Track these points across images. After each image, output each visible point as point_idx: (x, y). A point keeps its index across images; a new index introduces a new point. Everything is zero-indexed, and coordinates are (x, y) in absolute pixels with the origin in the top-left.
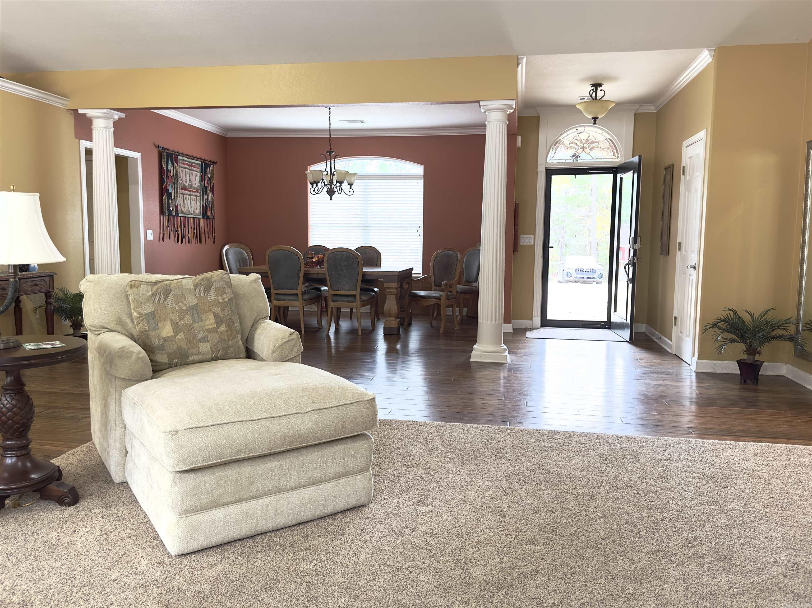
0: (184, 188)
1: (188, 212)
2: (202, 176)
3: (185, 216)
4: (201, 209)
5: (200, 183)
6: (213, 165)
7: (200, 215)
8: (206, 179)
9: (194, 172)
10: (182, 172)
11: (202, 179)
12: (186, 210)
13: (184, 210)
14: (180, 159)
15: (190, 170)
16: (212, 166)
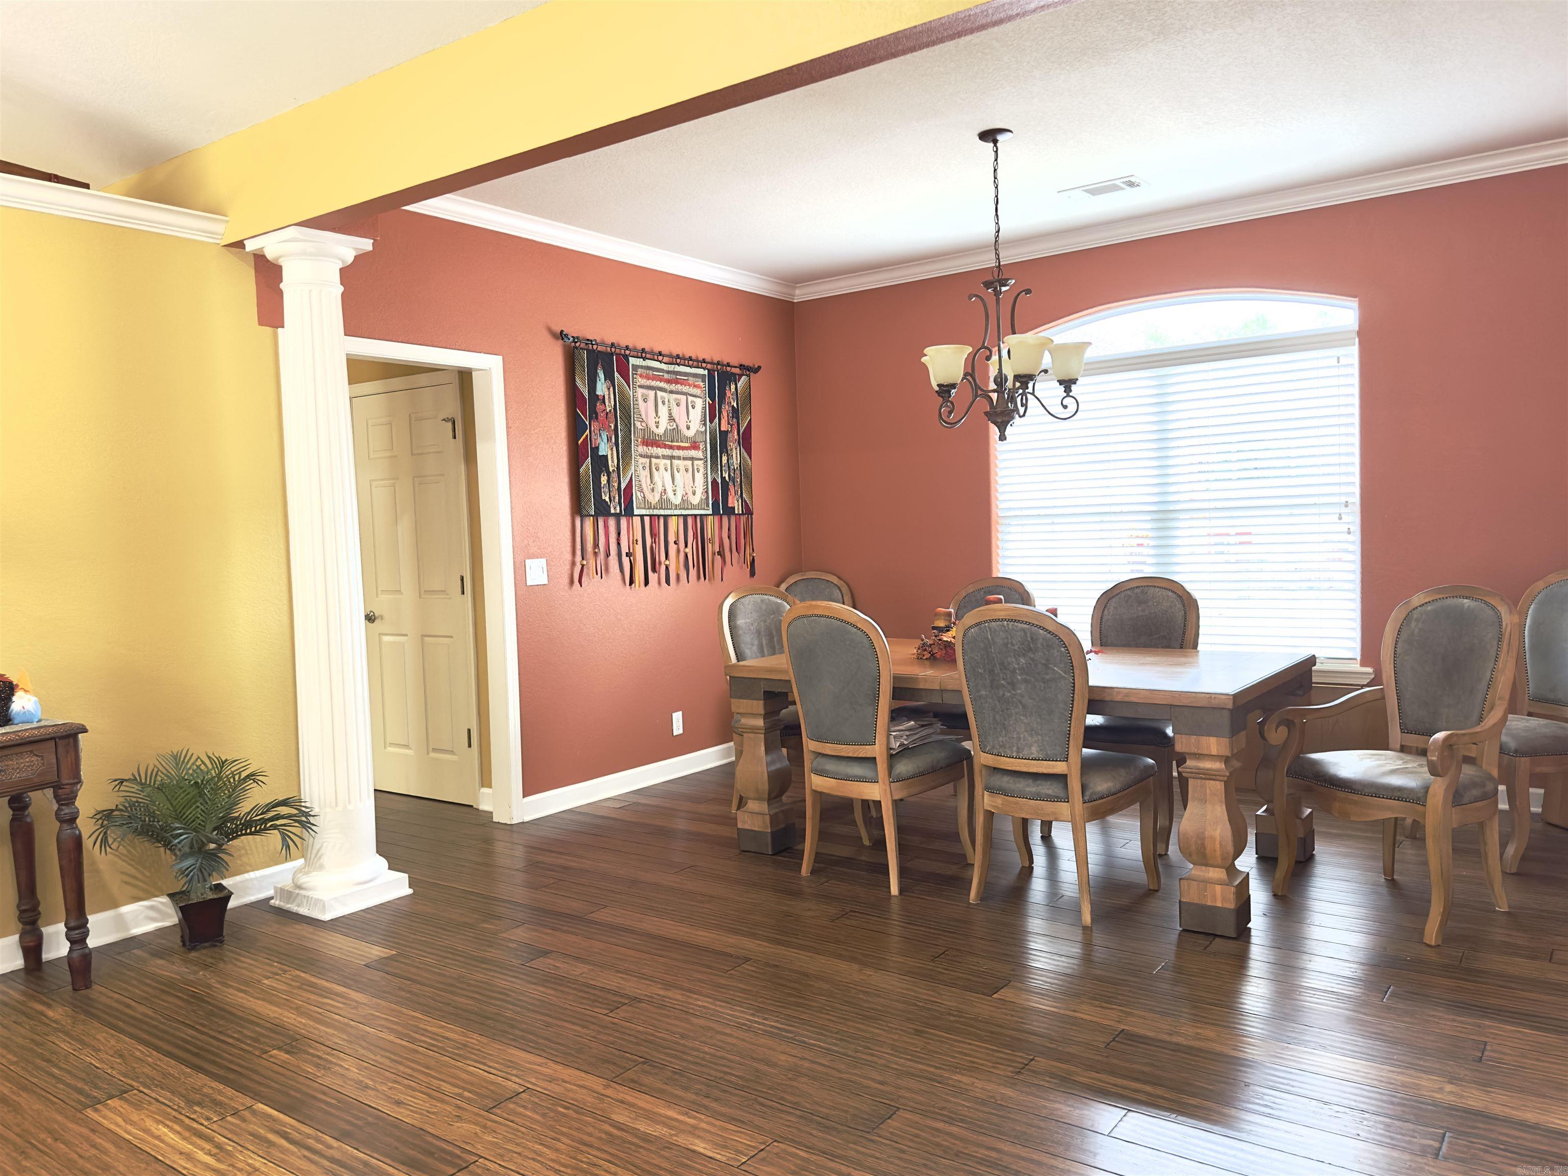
0: (651, 441)
1: (664, 503)
2: (712, 407)
3: (656, 512)
4: (707, 492)
5: (705, 424)
6: (748, 376)
7: (704, 506)
8: (725, 414)
9: (683, 398)
10: (645, 401)
11: (712, 413)
12: (657, 497)
13: (654, 498)
14: (636, 367)
15: (671, 392)
16: (743, 378)
